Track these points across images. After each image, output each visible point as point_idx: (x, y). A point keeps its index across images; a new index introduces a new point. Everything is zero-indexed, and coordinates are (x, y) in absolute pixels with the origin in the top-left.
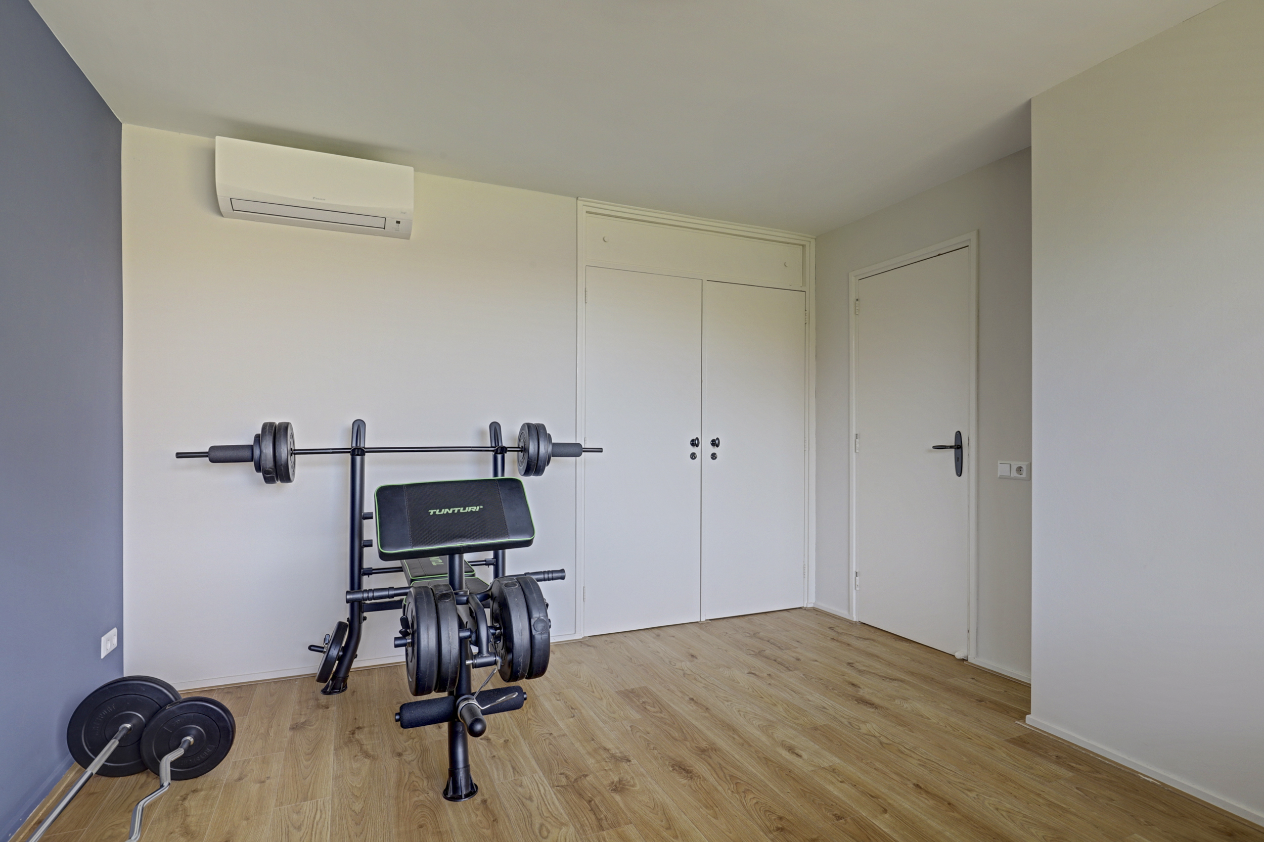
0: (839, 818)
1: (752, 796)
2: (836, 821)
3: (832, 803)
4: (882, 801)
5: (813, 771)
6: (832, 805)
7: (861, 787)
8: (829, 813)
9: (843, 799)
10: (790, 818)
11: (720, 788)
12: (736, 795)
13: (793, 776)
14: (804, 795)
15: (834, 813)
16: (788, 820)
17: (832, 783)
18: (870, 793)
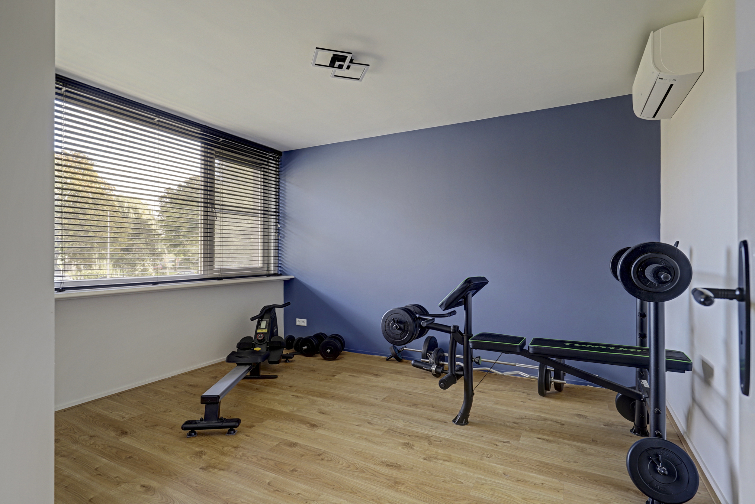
0: (294, 470)
1: (344, 465)
2: (295, 468)
3: (300, 477)
4: (271, 489)
5: (320, 496)
6: (300, 476)
7: (285, 495)
8: (300, 471)
9: (294, 482)
10: (319, 461)
11: (363, 463)
12: (352, 462)
13: (330, 486)
14: (318, 476)
15: (297, 472)
16: (319, 460)
17: (304, 491)
18: (279, 493)
